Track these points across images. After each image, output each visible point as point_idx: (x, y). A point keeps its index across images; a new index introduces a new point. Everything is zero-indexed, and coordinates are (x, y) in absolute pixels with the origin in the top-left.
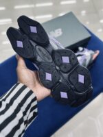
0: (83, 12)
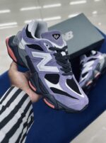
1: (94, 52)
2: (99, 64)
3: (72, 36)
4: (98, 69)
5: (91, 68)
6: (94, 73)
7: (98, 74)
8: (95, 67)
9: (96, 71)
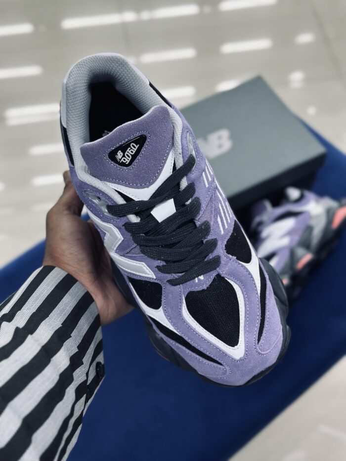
0: (297, 77)
1: (294, 193)
2: (309, 229)
3: (227, 145)
4: (305, 244)
5: (286, 241)
6: (293, 257)
7: (306, 258)
8: (297, 238)
9: (300, 251)
